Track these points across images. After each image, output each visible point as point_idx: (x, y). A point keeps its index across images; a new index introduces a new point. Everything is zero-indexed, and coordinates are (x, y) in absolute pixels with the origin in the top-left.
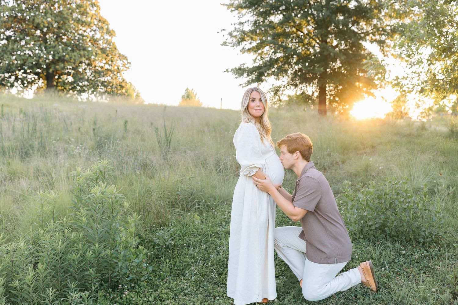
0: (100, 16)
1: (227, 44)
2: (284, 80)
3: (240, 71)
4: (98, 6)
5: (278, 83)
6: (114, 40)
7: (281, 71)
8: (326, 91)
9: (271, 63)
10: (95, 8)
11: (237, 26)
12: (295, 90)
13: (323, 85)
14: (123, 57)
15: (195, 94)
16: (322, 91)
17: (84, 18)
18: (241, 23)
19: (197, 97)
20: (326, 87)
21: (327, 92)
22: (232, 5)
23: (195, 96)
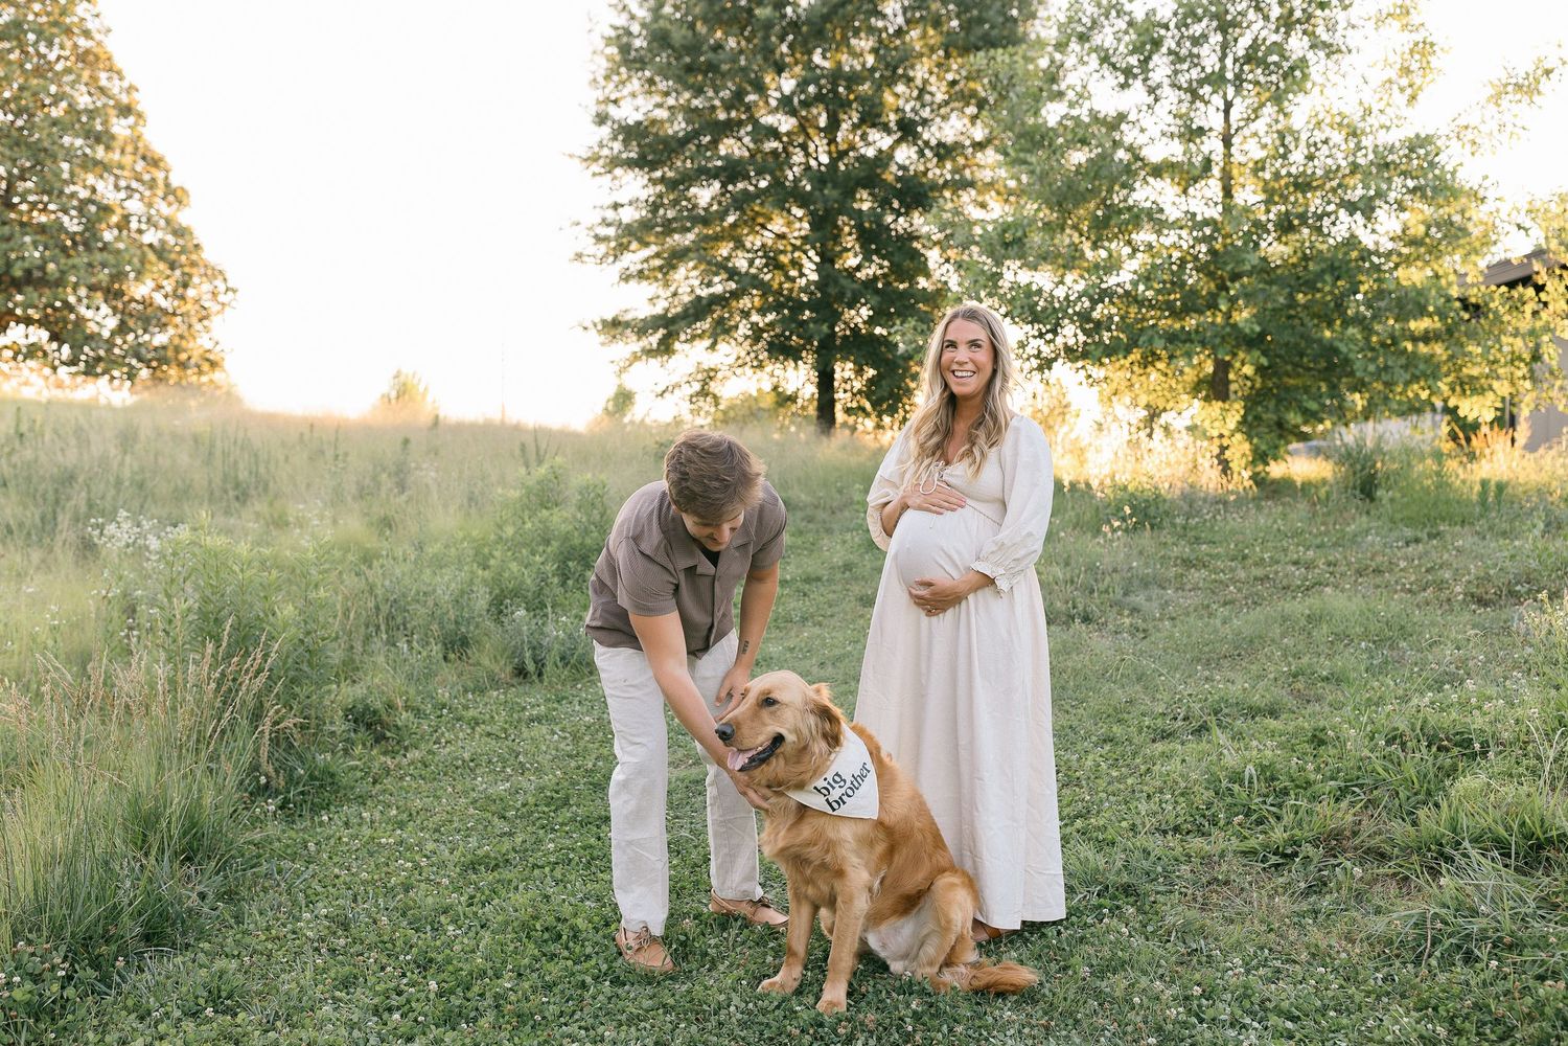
0: (146, 146)
1: (585, 259)
2: (728, 352)
3: (615, 326)
4: (140, 115)
5: (711, 360)
6: (184, 218)
7: (722, 329)
8: (833, 379)
9: (698, 309)
10: (131, 120)
11: (610, 215)
12: (755, 377)
13: (826, 365)
14: (212, 273)
15: (421, 388)
16: (826, 382)
17: (100, 152)
18: (616, 206)
19: (429, 399)
20: (833, 371)
21: (836, 384)
22: (595, 158)
23: (424, 395)
